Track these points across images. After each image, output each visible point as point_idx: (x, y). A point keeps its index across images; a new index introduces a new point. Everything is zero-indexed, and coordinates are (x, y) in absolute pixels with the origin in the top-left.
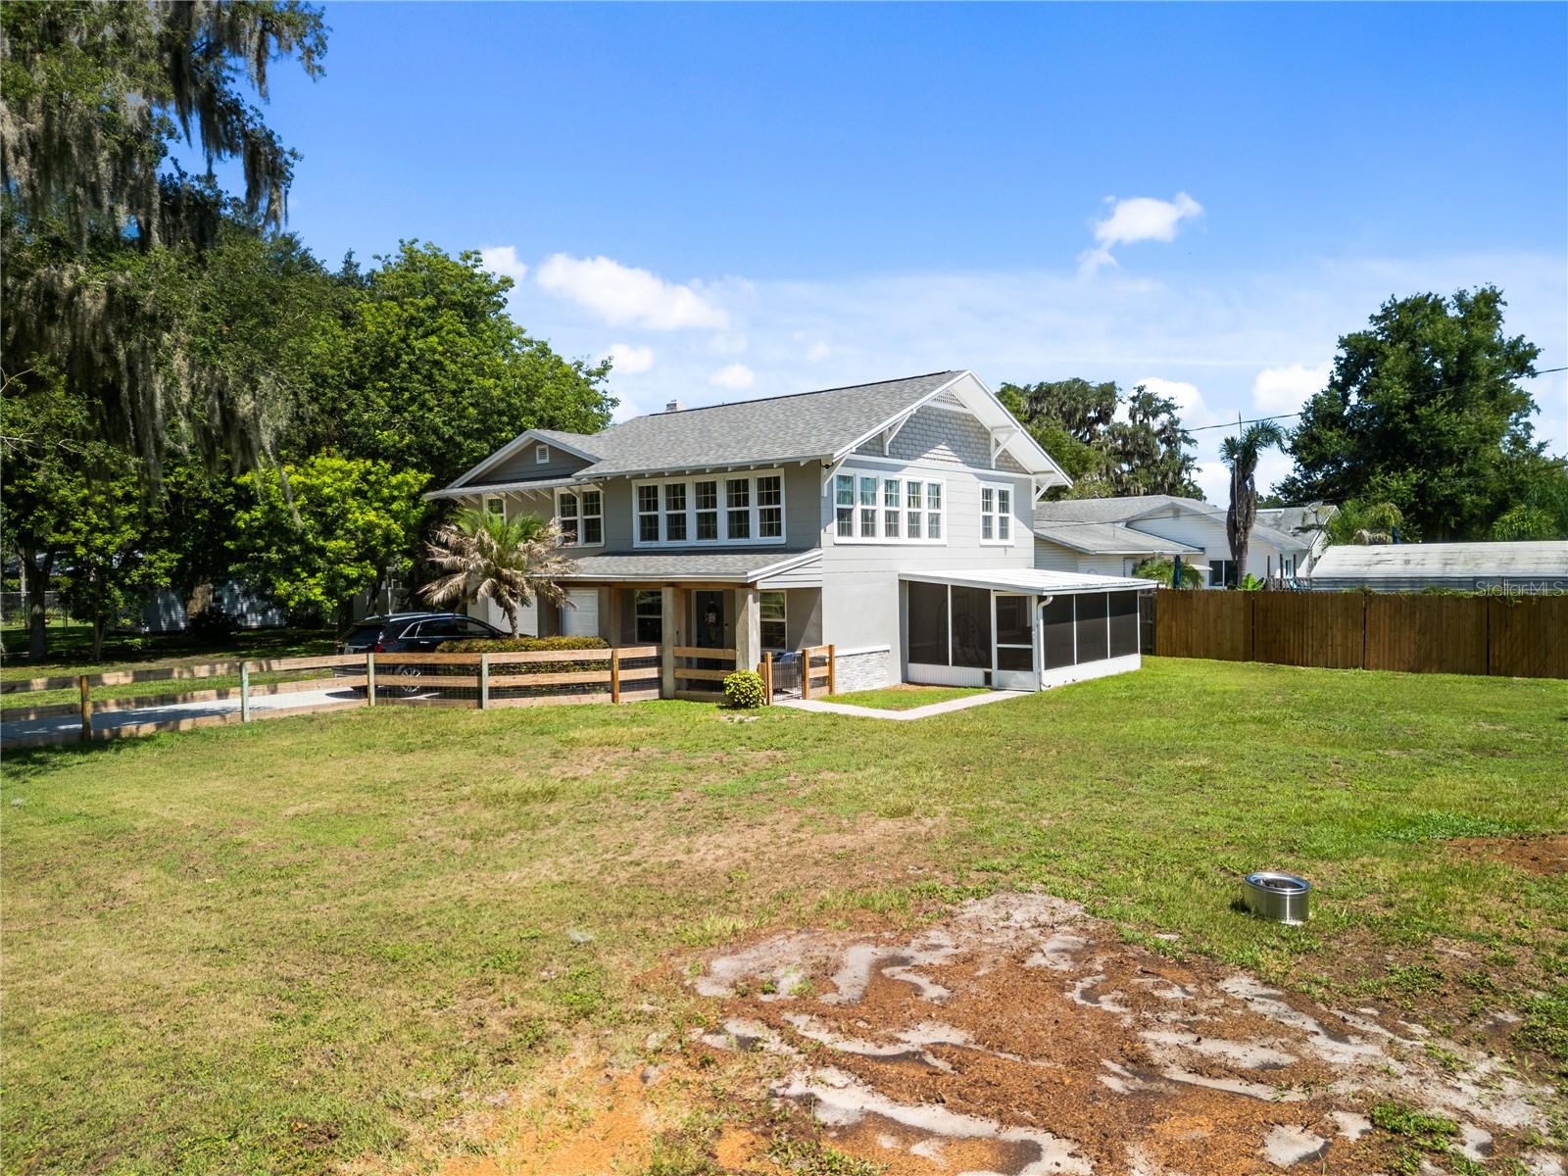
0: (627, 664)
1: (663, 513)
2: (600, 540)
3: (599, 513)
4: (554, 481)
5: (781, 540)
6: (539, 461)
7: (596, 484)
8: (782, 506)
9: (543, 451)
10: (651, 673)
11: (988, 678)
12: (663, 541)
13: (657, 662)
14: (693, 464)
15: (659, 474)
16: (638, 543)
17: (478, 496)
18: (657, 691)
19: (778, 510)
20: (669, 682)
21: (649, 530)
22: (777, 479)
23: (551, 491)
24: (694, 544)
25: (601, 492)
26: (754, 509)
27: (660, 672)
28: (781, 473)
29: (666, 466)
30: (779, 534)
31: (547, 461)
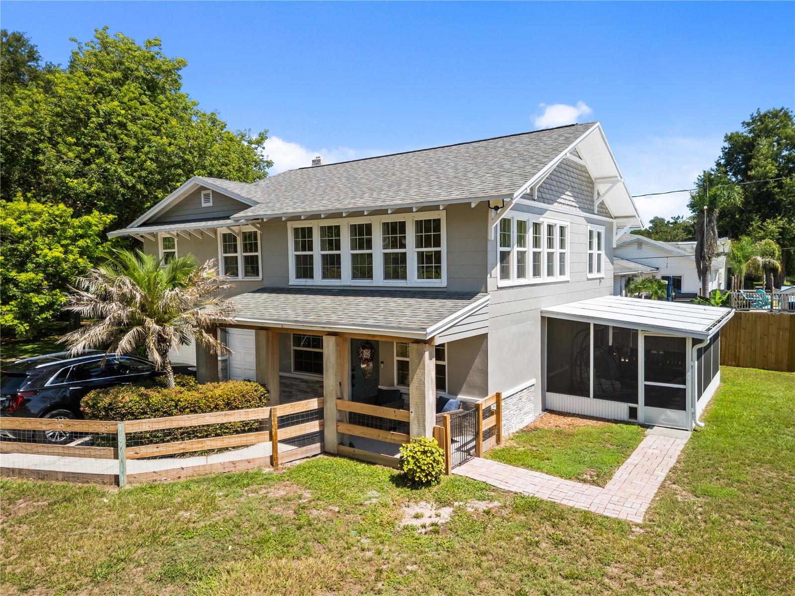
0: (285, 421)
1: (317, 253)
2: (258, 275)
3: (256, 251)
4: (216, 223)
5: (442, 282)
6: (204, 205)
7: (254, 225)
8: (443, 248)
9: (207, 196)
10: (313, 427)
11: (633, 413)
12: (318, 280)
13: (318, 414)
14: (351, 206)
15: (316, 216)
16: (293, 281)
17: (155, 235)
18: (318, 445)
19: (438, 254)
20: (331, 436)
21: (305, 268)
22: (437, 222)
23: (215, 231)
24: (349, 284)
25: (259, 232)
26: (411, 251)
27: (322, 425)
28: (442, 215)
29: (322, 208)
30: (438, 276)
31: (210, 204)
